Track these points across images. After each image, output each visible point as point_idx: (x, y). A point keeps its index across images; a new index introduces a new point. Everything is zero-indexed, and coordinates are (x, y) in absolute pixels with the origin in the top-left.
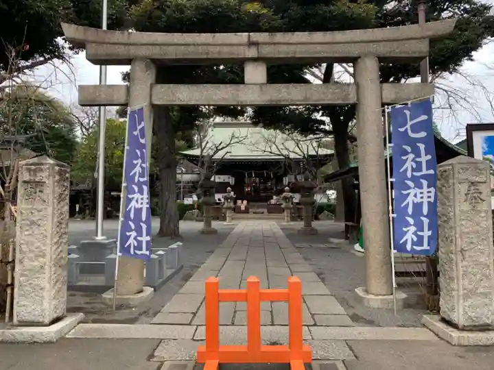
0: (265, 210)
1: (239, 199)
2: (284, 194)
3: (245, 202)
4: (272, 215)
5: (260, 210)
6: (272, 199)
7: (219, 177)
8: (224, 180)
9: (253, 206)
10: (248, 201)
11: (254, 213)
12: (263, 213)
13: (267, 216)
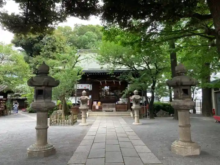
0: (114, 109)
1: (95, 101)
2: (133, 97)
3: (99, 103)
5: (110, 109)
6: (119, 100)
7: (82, 86)
8: (85, 87)
9: (105, 106)
10: (102, 102)
11: (106, 111)
12: (112, 111)
13: (115, 113)
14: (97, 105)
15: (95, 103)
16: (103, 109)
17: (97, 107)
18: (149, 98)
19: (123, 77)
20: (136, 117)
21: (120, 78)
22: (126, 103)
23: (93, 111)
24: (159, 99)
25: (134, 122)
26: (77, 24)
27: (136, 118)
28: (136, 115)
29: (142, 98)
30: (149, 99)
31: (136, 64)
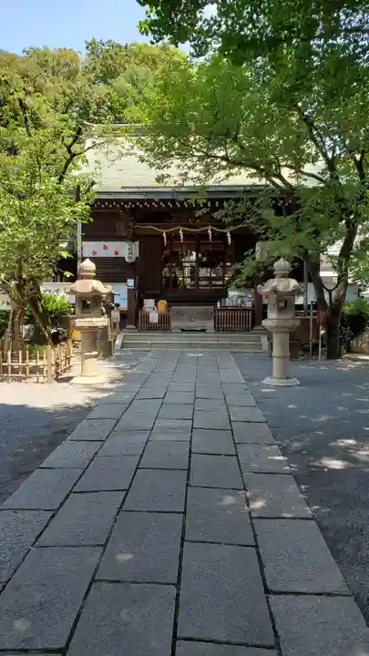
0: (210, 324)
1: (150, 296)
2: (272, 283)
3: (163, 303)
4: (225, 338)
5: (196, 324)
6: (227, 296)
7: (105, 247)
8: (116, 253)
9: (180, 314)
10: (171, 302)
11: (183, 330)
12: (204, 330)
13: (212, 338)
14: (153, 310)
15: (149, 303)
16: (174, 324)
17: (154, 318)
18: (327, 290)
19: (236, 211)
20: (279, 357)
21: (226, 215)
22: (249, 304)
23: (141, 330)
24: (360, 291)
25: (270, 375)
26: (94, 42)
27: (276, 362)
28: (276, 352)
29: (302, 290)
30: (330, 292)
31: (286, 166)
